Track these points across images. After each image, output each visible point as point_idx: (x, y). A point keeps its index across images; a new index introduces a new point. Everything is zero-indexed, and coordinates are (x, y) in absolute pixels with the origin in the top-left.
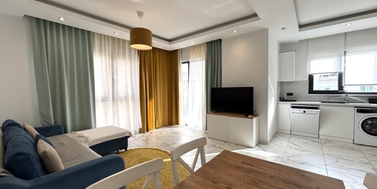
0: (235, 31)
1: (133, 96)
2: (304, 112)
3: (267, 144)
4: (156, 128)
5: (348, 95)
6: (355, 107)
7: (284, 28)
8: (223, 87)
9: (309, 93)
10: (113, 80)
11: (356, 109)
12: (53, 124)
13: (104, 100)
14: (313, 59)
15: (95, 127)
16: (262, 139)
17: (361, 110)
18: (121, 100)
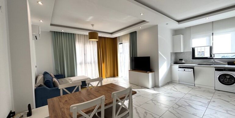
0: (140, 28)
1: (94, 62)
2: (184, 70)
3: (159, 87)
4: (106, 78)
5: (215, 60)
6: (215, 67)
7: (167, 24)
8: (138, 56)
9: (193, 59)
10: (85, 54)
11: (215, 68)
12: (60, 74)
13: (81, 64)
14: (193, 38)
15: (77, 76)
16: (156, 85)
17: (218, 69)
18: (88, 63)
